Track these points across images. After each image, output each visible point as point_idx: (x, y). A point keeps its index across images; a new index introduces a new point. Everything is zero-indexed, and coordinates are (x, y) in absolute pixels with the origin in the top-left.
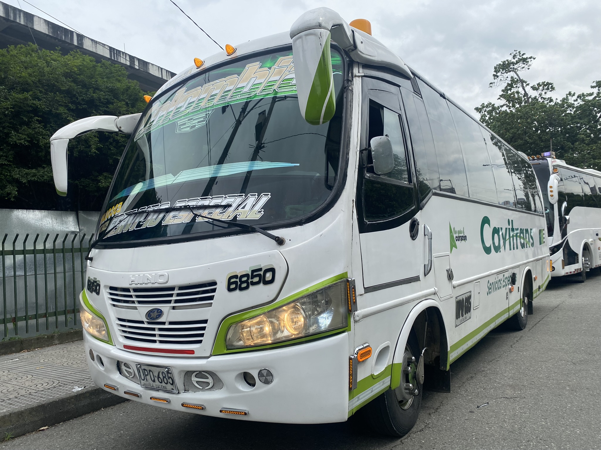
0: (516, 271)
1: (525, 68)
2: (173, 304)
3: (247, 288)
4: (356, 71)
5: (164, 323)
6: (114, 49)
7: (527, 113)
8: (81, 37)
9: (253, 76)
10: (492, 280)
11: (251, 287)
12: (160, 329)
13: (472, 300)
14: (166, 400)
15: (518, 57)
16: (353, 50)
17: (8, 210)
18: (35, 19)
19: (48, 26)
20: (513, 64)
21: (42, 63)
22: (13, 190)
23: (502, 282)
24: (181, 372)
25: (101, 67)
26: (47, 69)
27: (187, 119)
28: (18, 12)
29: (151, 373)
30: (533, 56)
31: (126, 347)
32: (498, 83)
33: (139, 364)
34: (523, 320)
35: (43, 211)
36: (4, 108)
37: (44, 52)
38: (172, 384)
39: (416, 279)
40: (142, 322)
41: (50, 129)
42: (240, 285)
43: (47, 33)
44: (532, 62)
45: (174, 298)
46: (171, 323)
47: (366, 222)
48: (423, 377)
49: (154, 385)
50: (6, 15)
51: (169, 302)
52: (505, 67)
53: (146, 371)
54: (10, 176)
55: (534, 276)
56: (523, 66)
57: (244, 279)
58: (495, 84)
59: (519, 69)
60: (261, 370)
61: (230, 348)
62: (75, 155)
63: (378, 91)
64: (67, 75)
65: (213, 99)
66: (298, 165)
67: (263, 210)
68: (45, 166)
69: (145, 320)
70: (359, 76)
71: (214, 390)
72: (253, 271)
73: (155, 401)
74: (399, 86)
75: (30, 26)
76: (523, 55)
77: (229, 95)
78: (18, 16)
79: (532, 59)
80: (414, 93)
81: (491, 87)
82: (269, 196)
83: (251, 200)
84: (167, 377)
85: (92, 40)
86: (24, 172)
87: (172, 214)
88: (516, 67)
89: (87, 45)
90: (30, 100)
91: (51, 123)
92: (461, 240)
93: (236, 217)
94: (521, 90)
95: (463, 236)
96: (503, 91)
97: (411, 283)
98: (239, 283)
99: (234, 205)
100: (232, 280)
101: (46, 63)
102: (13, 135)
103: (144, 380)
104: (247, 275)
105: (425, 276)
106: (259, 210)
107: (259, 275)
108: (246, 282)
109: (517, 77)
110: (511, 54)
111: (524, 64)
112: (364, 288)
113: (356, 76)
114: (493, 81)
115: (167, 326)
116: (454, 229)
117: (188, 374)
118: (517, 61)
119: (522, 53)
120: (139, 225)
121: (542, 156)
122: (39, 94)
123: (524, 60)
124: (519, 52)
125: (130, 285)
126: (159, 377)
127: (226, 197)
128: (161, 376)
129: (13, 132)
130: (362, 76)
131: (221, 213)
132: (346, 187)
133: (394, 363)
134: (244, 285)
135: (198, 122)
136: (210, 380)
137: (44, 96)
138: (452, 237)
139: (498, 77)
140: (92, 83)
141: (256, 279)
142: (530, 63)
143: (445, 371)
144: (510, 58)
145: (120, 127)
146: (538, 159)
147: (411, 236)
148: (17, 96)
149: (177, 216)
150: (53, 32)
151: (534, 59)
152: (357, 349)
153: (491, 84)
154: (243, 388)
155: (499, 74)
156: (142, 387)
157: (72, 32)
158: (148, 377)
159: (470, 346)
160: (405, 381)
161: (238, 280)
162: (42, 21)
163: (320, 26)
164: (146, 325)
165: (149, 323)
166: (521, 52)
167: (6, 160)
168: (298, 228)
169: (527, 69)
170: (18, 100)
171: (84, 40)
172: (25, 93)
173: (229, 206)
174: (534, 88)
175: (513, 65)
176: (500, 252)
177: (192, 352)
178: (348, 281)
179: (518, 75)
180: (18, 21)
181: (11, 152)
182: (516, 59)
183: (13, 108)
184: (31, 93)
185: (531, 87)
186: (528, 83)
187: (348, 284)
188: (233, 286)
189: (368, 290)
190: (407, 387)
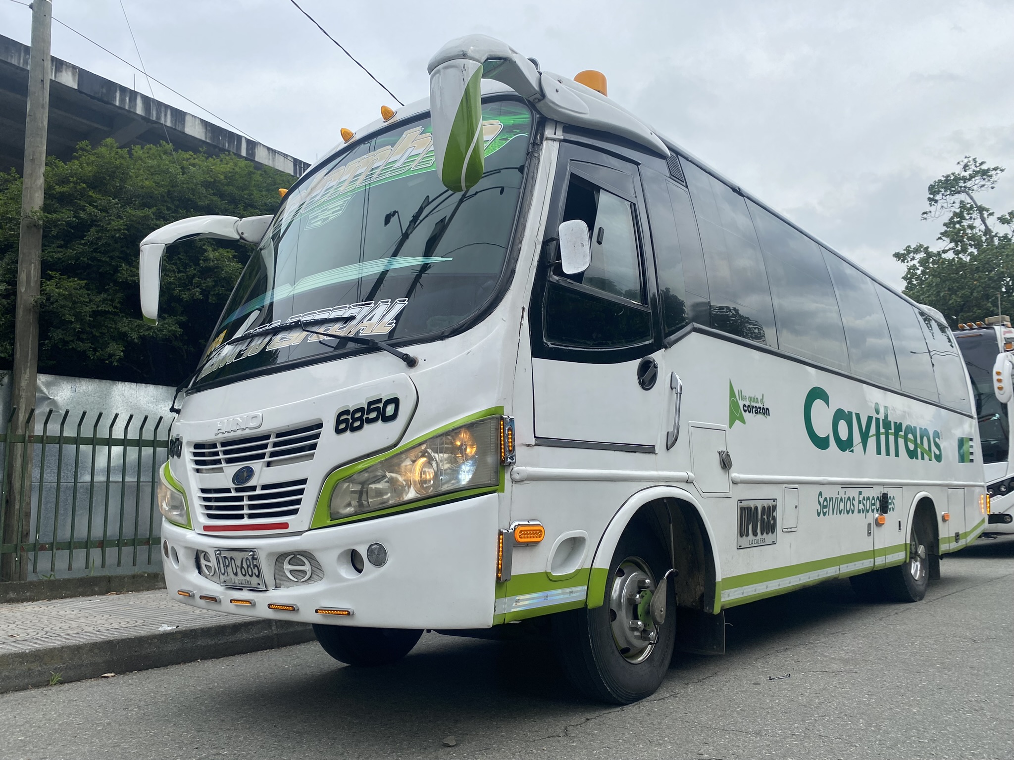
0: (891, 492)
1: (986, 186)
2: (267, 459)
3: (360, 428)
4: (549, 132)
5: (254, 488)
6: (301, 162)
7: (987, 263)
8: (252, 145)
9: (409, 146)
10: (828, 493)
11: (366, 426)
12: (251, 498)
13: (778, 514)
14: (249, 601)
15: (973, 167)
16: (540, 100)
17: (111, 382)
18: (188, 118)
19: (206, 129)
20: (965, 180)
21: (174, 169)
22: (116, 350)
23: (856, 503)
24: (270, 555)
25: (261, 175)
26: (181, 177)
27: (320, 211)
28: (163, 109)
29: (233, 561)
30: (1000, 167)
31: (206, 528)
32: (937, 213)
33: (218, 550)
34: (917, 585)
35: (161, 387)
36: (115, 230)
37: (181, 153)
38: (258, 576)
39: (649, 450)
40: (228, 490)
41: (178, 262)
42: (352, 423)
43: (203, 139)
44: (997, 176)
45: (270, 449)
46: (264, 487)
47: (546, 344)
48: (661, 611)
49: (237, 581)
50: (146, 114)
51: (262, 456)
52: (950, 185)
53: (226, 560)
54: (115, 328)
55: (940, 512)
56: (983, 182)
57: (358, 415)
58: (933, 213)
59: (975, 187)
60: (371, 545)
61: (336, 517)
62: (210, 301)
63: (591, 164)
64: (207, 185)
65: (356, 180)
66: (451, 259)
67: (395, 321)
68: (166, 316)
69: (231, 485)
70: (554, 140)
71: (313, 582)
72: (370, 404)
73: (236, 605)
74: (637, 164)
75: (179, 128)
76: (981, 164)
77: (377, 174)
78: (163, 115)
79: (998, 171)
80: (670, 177)
81: (926, 219)
82: (405, 302)
83: (382, 308)
84: (252, 566)
85: (269, 149)
86: (136, 324)
87: (279, 336)
88: (969, 184)
89: (261, 156)
90: (152, 220)
91: (180, 254)
92: (756, 413)
93: (358, 332)
94: (978, 223)
95: (760, 408)
96: (945, 225)
97: (635, 452)
98: (351, 421)
99: (359, 318)
100: (342, 418)
101: (181, 168)
102: (123, 269)
103: (224, 574)
104: (361, 410)
105: (668, 449)
106: (390, 322)
107: (377, 409)
108: (360, 419)
109: (969, 201)
110: (958, 163)
111: (984, 179)
112: (535, 437)
113: (547, 139)
114: (928, 208)
115: (258, 492)
116: (740, 392)
117: (281, 557)
118: (970, 175)
119: (979, 161)
120: (239, 355)
121: (986, 322)
122: (166, 212)
123: (985, 173)
124: (974, 160)
125: (216, 435)
126: (242, 567)
127: (350, 307)
128: (245, 566)
129: (123, 265)
130: (560, 141)
131: (340, 329)
132: (512, 287)
133: (593, 567)
134: (357, 424)
135: (333, 213)
136: (307, 567)
137: (173, 214)
138: (734, 405)
139: (936, 201)
140: (243, 197)
141: (373, 415)
142: (994, 178)
143: (712, 615)
144: (958, 170)
145: (242, 233)
146: (980, 328)
147: (640, 383)
148: (133, 213)
149: (286, 338)
150: (213, 138)
151: (1002, 170)
152: (517, 523)
153: (924, 213)
154: (347, 573)
155: (938, 197)
156: (222, 586)
157: (239, 138)
158: (230, 569)
159: (773, 592)
160: (631, 615)
161: (349, 417)
162: (197, 122)
163: (464, 56)
164: (234, 494)
165: (237, 490)
166: (977, 160)
167: (110, 305)
168: (438, 344)
169: (990, 189)
170: (135, 219)
171: (256, 149)
172: (146, 209)
173: (352, 318)
174: (1003, 220)
175: (965, 182)
176: (852, 451)
177: (285, 526)
178: (502, 419)
179: (972, 198)
180: (162, 121)
181: (120, 295)
182: (970, 172)
183: (127, 230)
184: (154, 209)
185: (999, 218)
186: (991, 211)
187: (502, 423)
188: (342, 426)
189: (543, 442)
190: (633, 626)
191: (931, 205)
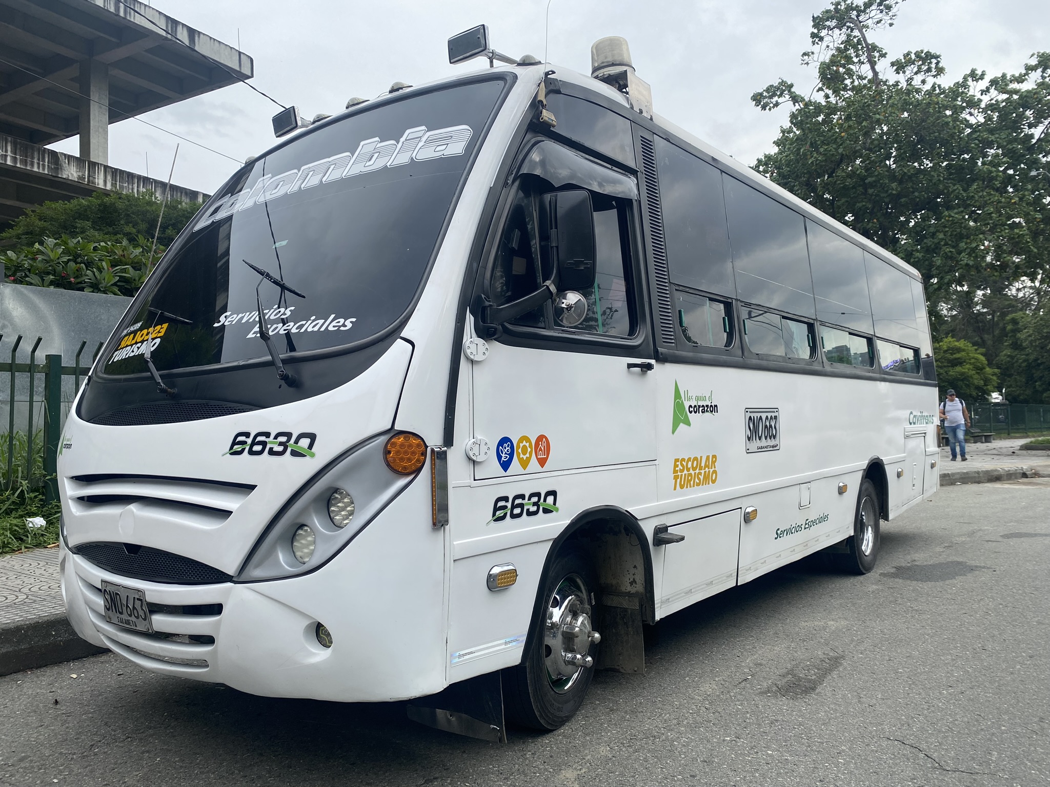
56: (880, 16)
58: (816, 56)
81: (807, 63)
114: (809, 47)
118: (865, 3)
123: (881, 2)
139: (821, 39)
142: (894, 10)
153: (804, 54)
155: (823, 33)
169: (888, 25)
174: (896, 65)
185: (893, 64)
186: (883, 52)
191: (814, 43)
